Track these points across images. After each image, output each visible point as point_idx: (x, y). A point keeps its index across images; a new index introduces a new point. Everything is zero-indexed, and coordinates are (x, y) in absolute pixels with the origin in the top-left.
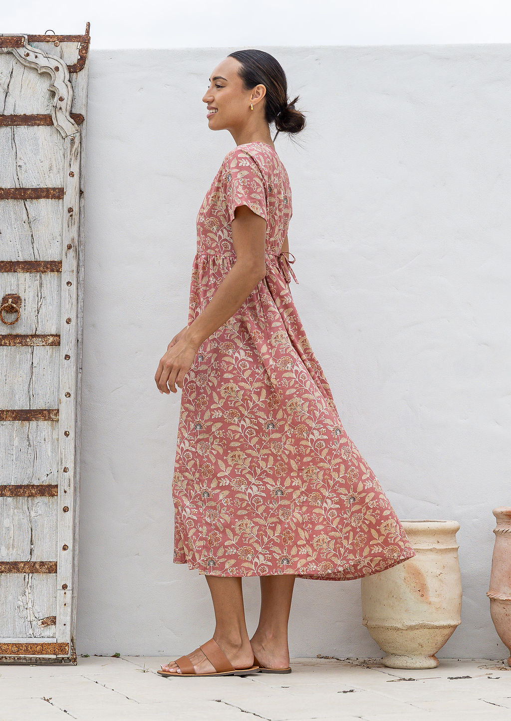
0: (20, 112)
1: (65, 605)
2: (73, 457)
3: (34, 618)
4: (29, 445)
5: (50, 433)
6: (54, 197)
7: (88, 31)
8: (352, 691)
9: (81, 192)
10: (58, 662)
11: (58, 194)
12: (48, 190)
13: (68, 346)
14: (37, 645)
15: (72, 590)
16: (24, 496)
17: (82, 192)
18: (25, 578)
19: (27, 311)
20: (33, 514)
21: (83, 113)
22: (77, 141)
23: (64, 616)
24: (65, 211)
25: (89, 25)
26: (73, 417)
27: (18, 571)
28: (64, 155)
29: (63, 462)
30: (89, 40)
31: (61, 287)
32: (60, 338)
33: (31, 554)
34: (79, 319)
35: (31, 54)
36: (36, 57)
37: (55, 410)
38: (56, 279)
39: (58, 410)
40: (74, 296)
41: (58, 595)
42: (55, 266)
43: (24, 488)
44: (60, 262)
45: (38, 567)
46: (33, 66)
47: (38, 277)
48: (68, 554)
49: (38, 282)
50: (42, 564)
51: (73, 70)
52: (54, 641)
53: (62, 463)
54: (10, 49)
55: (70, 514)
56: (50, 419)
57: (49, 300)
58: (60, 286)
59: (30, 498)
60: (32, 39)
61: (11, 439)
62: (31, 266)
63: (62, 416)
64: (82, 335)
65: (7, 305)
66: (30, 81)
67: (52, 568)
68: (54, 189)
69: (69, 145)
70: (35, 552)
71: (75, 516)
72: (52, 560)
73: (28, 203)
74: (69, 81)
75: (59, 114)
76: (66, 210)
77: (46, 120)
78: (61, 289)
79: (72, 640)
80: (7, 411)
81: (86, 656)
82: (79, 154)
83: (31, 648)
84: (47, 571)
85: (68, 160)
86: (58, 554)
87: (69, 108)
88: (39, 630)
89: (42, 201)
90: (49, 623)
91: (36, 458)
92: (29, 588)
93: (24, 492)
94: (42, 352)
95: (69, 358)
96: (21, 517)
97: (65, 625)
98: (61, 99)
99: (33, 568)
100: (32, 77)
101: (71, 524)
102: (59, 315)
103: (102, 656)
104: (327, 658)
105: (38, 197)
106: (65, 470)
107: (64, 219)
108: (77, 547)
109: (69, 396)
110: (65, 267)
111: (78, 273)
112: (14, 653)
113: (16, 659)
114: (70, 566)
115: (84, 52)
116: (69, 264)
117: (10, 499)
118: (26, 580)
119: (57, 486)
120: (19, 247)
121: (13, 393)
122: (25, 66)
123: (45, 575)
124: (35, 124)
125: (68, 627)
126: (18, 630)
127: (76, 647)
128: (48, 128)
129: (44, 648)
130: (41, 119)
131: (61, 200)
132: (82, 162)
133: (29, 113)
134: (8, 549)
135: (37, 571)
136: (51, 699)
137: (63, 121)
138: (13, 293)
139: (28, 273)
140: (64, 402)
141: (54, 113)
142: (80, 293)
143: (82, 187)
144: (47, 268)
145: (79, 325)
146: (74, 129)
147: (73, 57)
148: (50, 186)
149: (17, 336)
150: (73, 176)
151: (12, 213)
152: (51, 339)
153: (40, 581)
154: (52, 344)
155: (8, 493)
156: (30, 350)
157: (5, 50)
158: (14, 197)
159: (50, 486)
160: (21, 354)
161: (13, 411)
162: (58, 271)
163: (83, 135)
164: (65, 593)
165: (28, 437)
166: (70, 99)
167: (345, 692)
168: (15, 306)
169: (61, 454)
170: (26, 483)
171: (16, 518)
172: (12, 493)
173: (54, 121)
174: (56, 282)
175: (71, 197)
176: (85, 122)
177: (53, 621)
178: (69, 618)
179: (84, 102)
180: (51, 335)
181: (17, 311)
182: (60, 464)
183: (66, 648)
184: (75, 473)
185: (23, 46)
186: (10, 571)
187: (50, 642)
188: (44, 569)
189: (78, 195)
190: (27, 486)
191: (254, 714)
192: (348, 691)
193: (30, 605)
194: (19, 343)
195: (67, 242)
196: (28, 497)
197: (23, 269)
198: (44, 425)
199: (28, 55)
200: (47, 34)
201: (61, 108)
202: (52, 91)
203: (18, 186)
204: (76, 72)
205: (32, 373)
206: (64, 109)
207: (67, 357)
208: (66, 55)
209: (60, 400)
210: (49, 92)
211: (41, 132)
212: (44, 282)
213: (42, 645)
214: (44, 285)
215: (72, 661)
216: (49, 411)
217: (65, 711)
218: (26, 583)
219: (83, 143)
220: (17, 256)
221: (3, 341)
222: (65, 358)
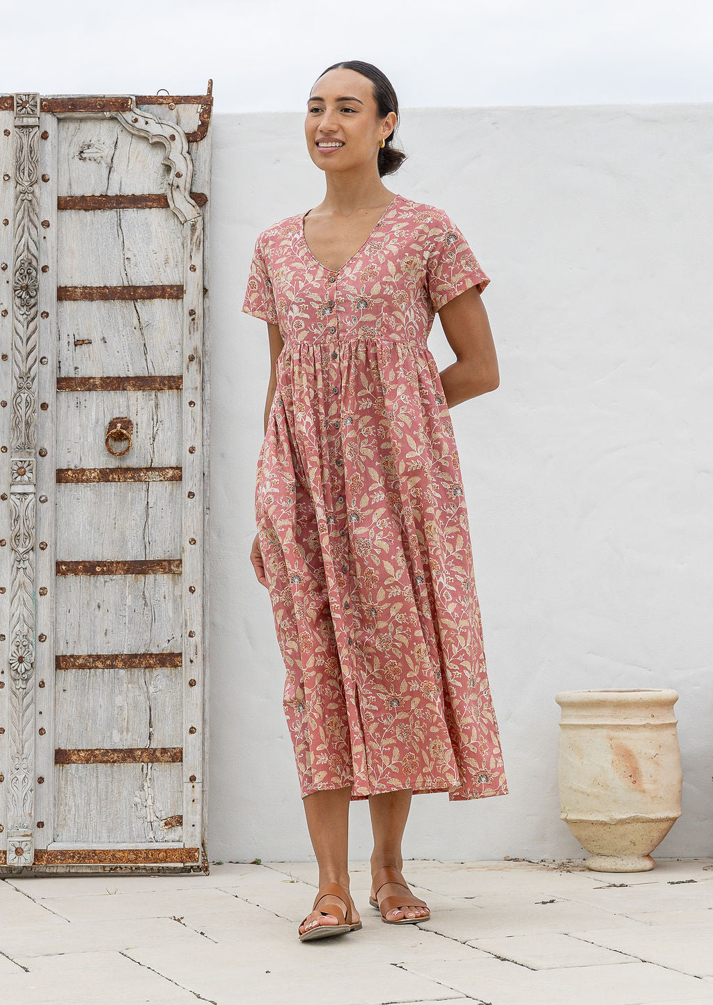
0: (128, 191)
1: (193, 801)
2: (200, 619)
3: (155, 819)
4: (146, 604)
5: (170, 589)
6: (171, 297)
7: (210, 91)
8: (552, 901)
9: (205, 291)
10: (185, 871)
11: (176, 292)
12: (163, 288)
13: (191, 481)
14: (160, 851)
15: (203, 782)
16: (140, 667)
17: (207, 290)
18: (143, 768)
19: (140, 438)
20: (151, 689)
21: (206, 192)
22: (199, 226)
23: (192, 816)
24: (185, 315)
25: (211, 82)
26: (200, 568)
27: (135, 760)
28: (183, 244)
29: (188, 624)
30: (212, 101)
31: (182, 408)
32: (181, 471)
33: (150, 739)
34: (205, 447)
35: (140, 119)
36: (147, 123)
37: (177, 560)
38: (175, 397)
39: (181, 561)
40: (199, 419)
41: (185, 789)
42: (174, 382)
43: (140, 658)
44: (181, 377)
45: (159, 755)
46: (142, 134)
47: (153, 396)
48: (195, 739)
49: (152, 403)
50: (164, 751)
51: (193, 138)
52: (180, 845)
53: (186, 626)
54: (114, 114)
55: (197, 689)
56: (170, 571)
57: (167, 424)
58: (180, 406)
59: (147, 670)
60: (142, 101)
61: (123, 598)
62: (144, 383)
63: (186, 568)
64: (209, 467)
65: (114, 431)
66: (139, 153)
67: (176, 756)
68: (171, 287)
69: (189, 232)
70: (155, 737)
71: (204, 692)
72: (176, 746)
73: (139, 304)
74: (188, 152)
75: (176, 194)
76: (186, 312)
77: (161, 201)
78: (182, 411)
79: (203, 845)
80: (118, 563)
81: (219, 864)
82: (202, 243)
83: (152, 855)
84: (170, 759)
85: (189, 251)
86: (184, 738)
87: (188, 186)
88: (162, 832)
89: (157, 301)
90: (174, 824)
91: (154, 620)
92: (148, 781)
93: (140, 663)
94: (159, 489)
95: (194, 495)
96: (137, 693)
97: (193, 826)
98: (178, 175)
99: (151, 756)
100: (142, 147)
101: (199, 701)
102: (180, 444)
103: (238, 863)
104: (516, 860)
105: (151, 297)
106: (191, 635)
107: (185, 324)
108: (207, 730)
109: (194, 543)
110: (186, 383)
111: (203, 390)
112: (132, 862)
113: (134, 868)
114: (198, 754)
115: (206, 116)
116: (191, 380)
117: (122, 672)
118: (145, 771)
119: (180, 654)
120: (128, 359)
121: (123, 540)
122: (133, 134)
123: (167, 765)
124: (147, 207)
125: (198, 829)
126: (135, 834)
127: (208, 853)
128: (163, 211)
129: (168, 854)
130: (153, 201)
131: (180, 301)
132: (206, 253)
133: (138, 193)
134: (122, 733)
135: (158, 760)
136: (182, 918)
137: (181, 202)
138: (122, 416)
139: (141, 392)
140: (188, 551)
141: (170, 192)
142: (205, 415)
143: (206, 283)
144: (164, 385)
145: (205, 455)
146: (195, 212)
147: (192, 124)
148: (167, 283)
149: (128, 469)
150: (195, 270)
151: (119, 317)
152: (170, 473)
153: (162, 772)
154: (172, 479)
155: (120, 665)
156: (145, 487)
157: (108, 114)
158: (122, 298)
159: (172, 655)
160: (134, 491)
161: (125, 563)
162: (178, 388)
163: (206, 220)
164: (193, 787)
165: (144, 595)
166: (189, 175)
167: (544, 903)
168: (125, 432)
169: (186, 614)
170: (142, 651)
171: (131, 695)
172: (125, 664)
173: (170, 203)
174: (175, 401)
175: (192, 297)
176: (208, 204)
177: (179, 821)
178: (198, 818)
179: (207, 179)
180: (170, 468)
181: (127, 439)
182: (184, 626)
183: (196, 854)
184: (203, 638)
185: (130, 110)
186: (124, 760)
187: (175, 848)
188: (167, 757)
189: (202, 293)
190: (144, 655)
191: (436, 933)
192: (547, 902)
193: (150, 802)
194: (131, 478)
195: (187, 353)
196: (145, 668)
197: (134, 386)
198: (164, 580)
199: (136, 120)
200: (160, 94)
201: (178, 187)
202: (166, 166)
203: (126, 284)
204: (197, 142)
205: (147, 515)
206: (182, 188)
207: (191, 495)
208: (183, 121)
209: (183, 548)
210: (163, 167)
211: (154, 216)
212: (161, 402)
213: (166, 851)
214: (161, 406)
215: (205, 869)
216: (170, 562)
217: (202, 933)
218: (144, 776)
219: (206, 229)
220: (127, 370)
221: (111, 476)
222: (189, 497)
